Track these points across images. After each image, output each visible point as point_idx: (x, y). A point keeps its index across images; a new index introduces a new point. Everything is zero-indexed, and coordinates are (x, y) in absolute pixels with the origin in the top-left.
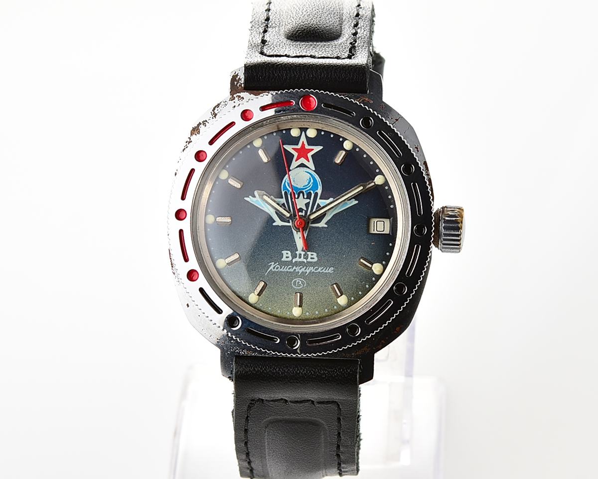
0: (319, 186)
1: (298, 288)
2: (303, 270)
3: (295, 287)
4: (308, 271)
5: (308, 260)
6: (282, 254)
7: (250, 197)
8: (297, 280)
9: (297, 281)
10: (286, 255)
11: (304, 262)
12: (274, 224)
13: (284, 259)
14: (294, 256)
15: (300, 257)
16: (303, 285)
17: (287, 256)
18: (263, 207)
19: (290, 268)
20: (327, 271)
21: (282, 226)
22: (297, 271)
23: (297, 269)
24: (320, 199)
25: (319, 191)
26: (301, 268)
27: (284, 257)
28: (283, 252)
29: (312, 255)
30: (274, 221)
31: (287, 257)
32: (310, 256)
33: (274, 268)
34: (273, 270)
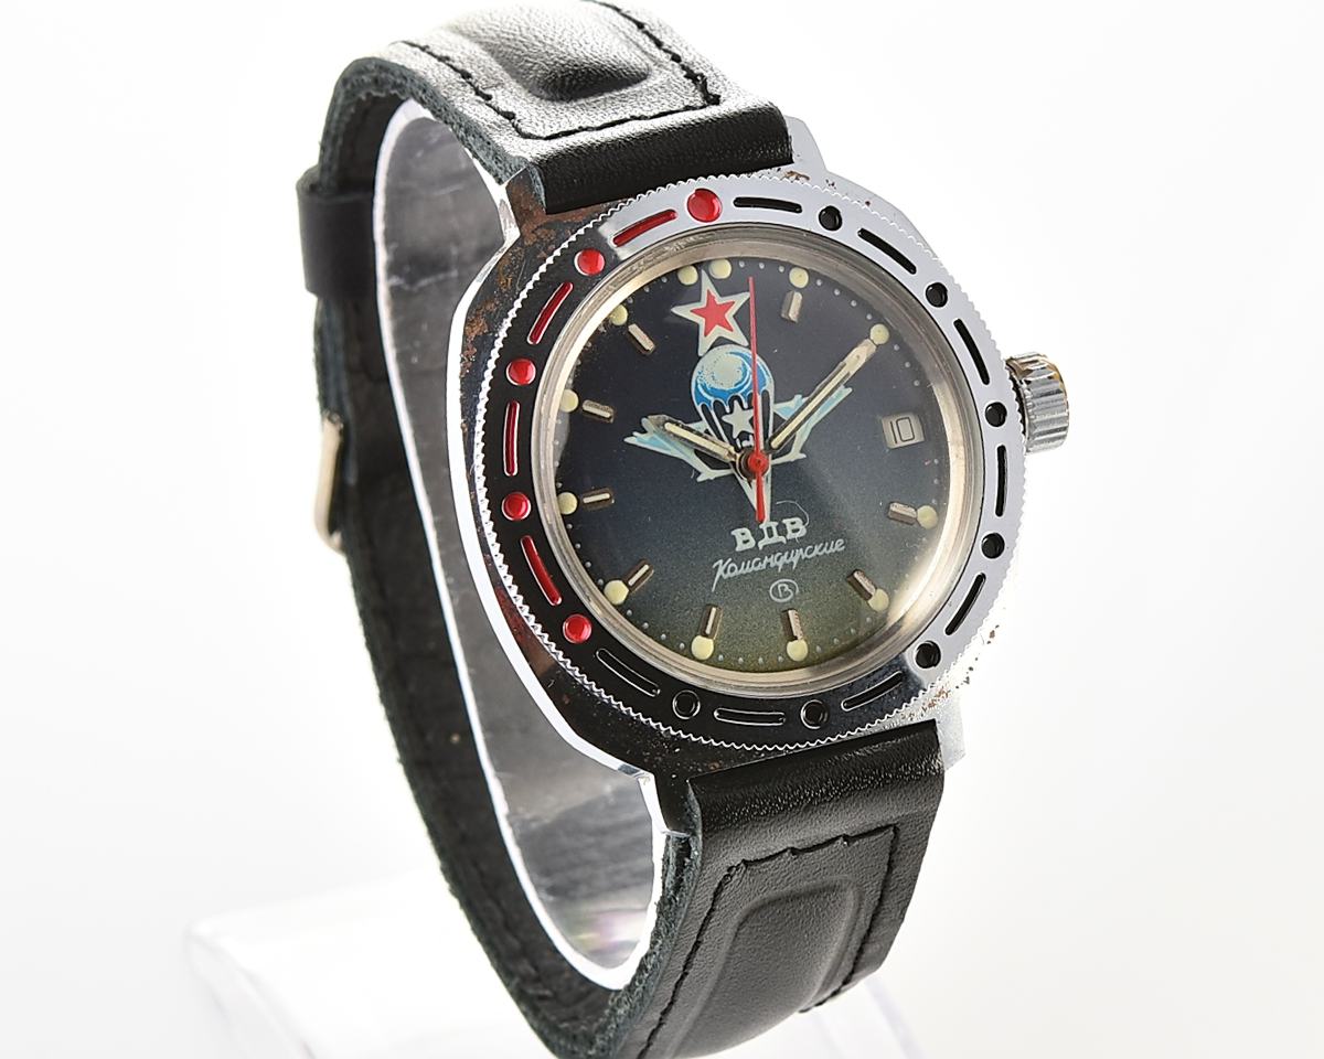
0: (766, 376)
1: (785, 600)
2: (784, 559)
3: (779, 600)
4: (795, 560)
5: (788, 537)
6: (734, 537)
7: (636, 434)
8: (780, 583)
9: (779, 586)
10: (742, 537)
11: (781, 543)
12: (700, 479)
13: (740, 547)
14: (758, 536)
15: (771, 535)
16: (794, 591)
17: (745, 538)
18: (667, 449)
19: (757, 564)
20: (832, 550)
21: (716, 479)
22: (772, 565)
23: (773, 561)
24: (775, 402)
25: (770, 386)
26: (779, 559)
27: (740, 542)
28: (733, 533)
29: (793, 523)
30: (699, 474)
31: (745, 542)
32: (789, 528)
33: (725, 571)
34: (725, 577)
